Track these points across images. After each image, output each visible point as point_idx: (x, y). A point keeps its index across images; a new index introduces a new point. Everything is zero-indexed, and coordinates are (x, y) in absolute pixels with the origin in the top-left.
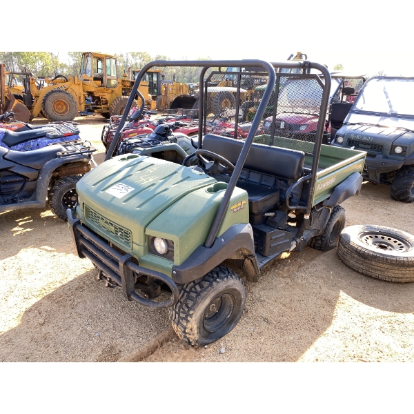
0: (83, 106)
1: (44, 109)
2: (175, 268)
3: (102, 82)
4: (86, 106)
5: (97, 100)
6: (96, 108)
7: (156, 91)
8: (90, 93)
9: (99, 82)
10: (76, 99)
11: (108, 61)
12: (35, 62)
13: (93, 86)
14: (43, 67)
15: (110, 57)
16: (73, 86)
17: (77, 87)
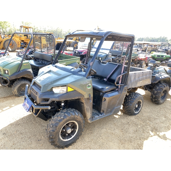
0: (20, 46)
1: (4, 46)
2: (9, 76)
3: (27, 37)
4: (21, 46)
5: (25, 43)
6: (25, 47)
7: (51, 41)
8: (22, 41)
9: (26, 37)
10: (17, 43)
11: (29, 29)
12: (6, 28)
13: (23, 38)
14: (10, 30)
15: (30, 28)
16: (16, 38)
17: (17, 38)
